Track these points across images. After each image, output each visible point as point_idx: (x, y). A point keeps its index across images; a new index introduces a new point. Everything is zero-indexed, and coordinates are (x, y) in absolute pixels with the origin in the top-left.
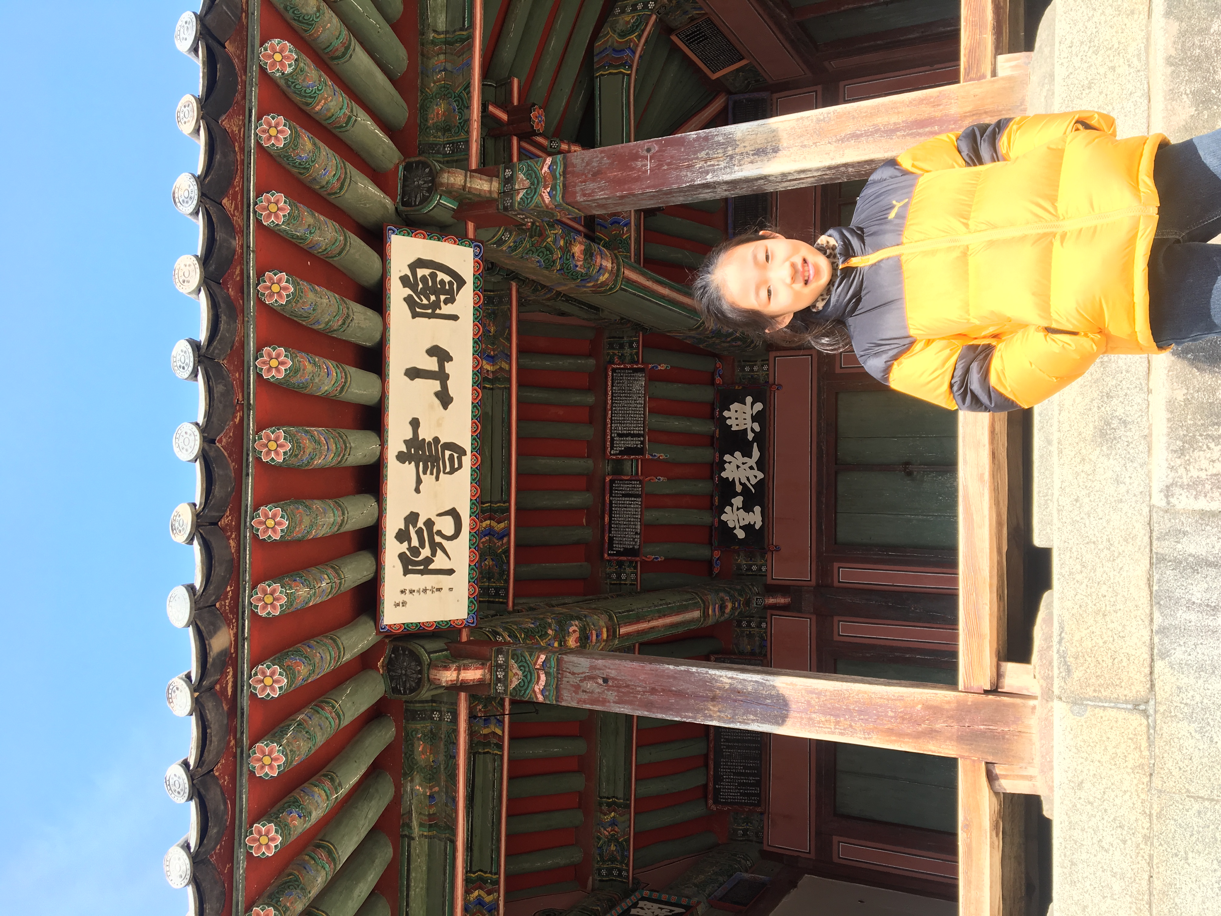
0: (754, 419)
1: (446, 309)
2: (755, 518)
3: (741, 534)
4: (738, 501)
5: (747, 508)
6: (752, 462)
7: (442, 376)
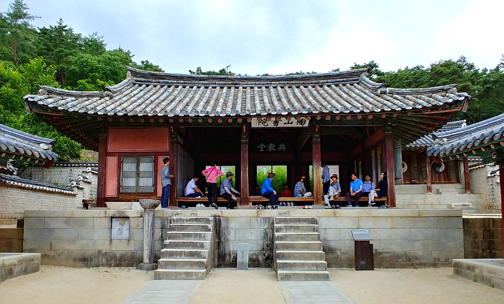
0: (282, 150)
1: (298, 123)
2: (262, 150)
3: (258, 147)
4: (265, 146)
5: (263, 148)
6: (273, 149)
7: (288, 123)
